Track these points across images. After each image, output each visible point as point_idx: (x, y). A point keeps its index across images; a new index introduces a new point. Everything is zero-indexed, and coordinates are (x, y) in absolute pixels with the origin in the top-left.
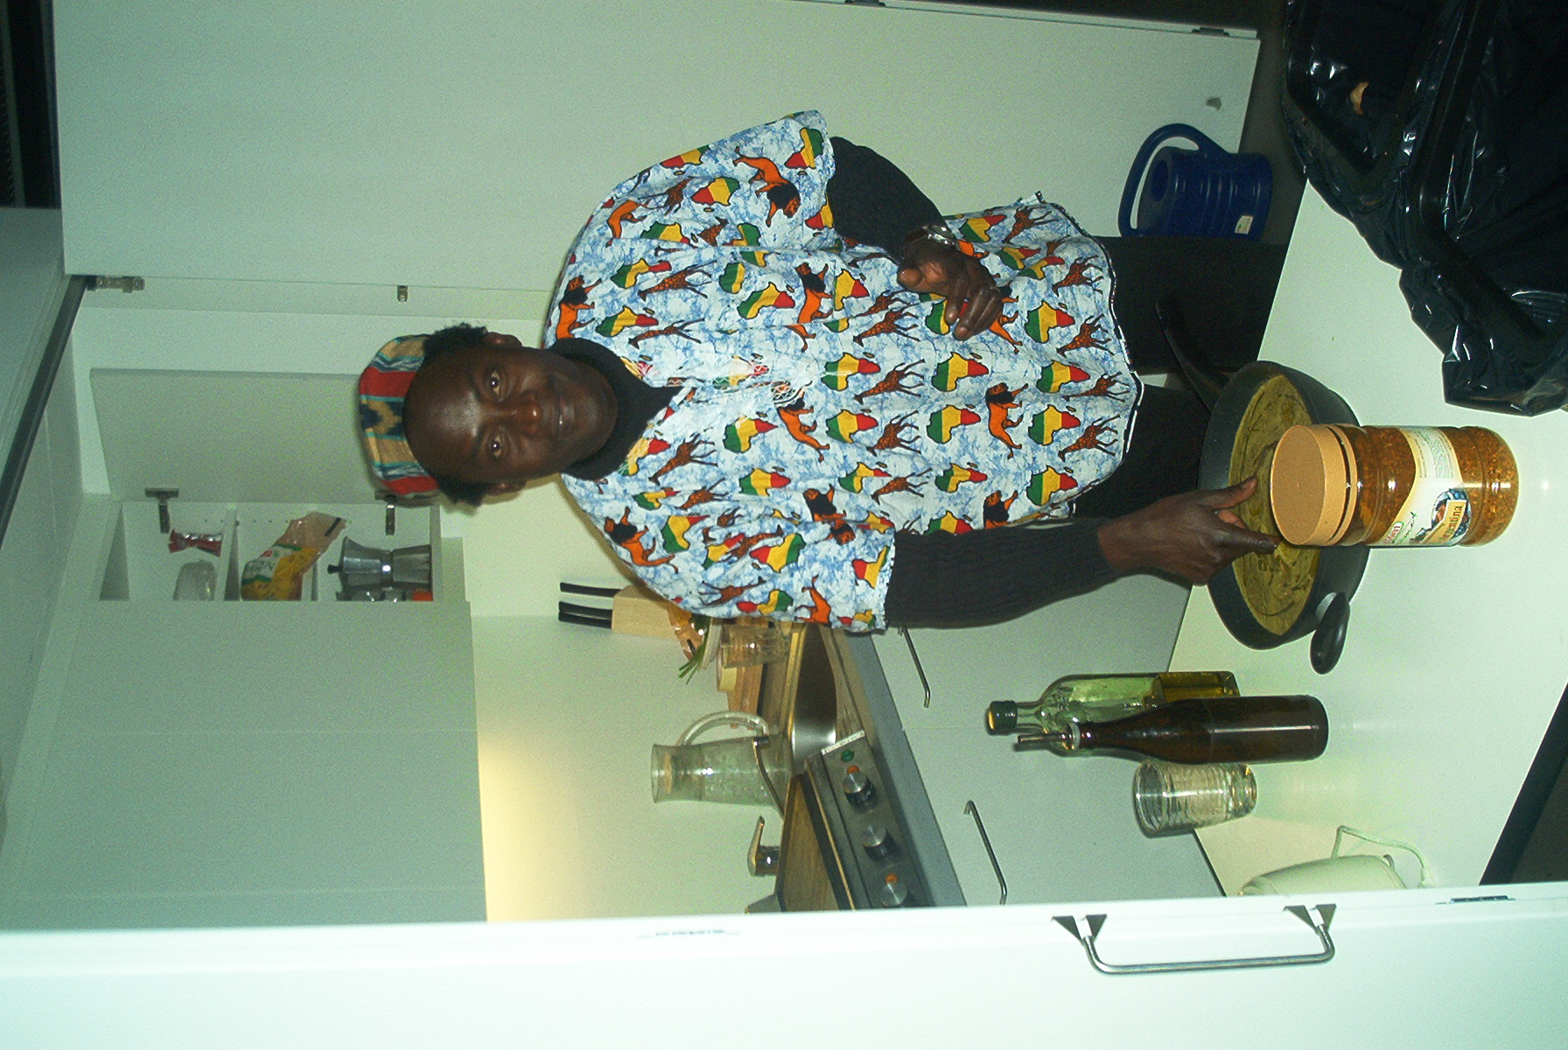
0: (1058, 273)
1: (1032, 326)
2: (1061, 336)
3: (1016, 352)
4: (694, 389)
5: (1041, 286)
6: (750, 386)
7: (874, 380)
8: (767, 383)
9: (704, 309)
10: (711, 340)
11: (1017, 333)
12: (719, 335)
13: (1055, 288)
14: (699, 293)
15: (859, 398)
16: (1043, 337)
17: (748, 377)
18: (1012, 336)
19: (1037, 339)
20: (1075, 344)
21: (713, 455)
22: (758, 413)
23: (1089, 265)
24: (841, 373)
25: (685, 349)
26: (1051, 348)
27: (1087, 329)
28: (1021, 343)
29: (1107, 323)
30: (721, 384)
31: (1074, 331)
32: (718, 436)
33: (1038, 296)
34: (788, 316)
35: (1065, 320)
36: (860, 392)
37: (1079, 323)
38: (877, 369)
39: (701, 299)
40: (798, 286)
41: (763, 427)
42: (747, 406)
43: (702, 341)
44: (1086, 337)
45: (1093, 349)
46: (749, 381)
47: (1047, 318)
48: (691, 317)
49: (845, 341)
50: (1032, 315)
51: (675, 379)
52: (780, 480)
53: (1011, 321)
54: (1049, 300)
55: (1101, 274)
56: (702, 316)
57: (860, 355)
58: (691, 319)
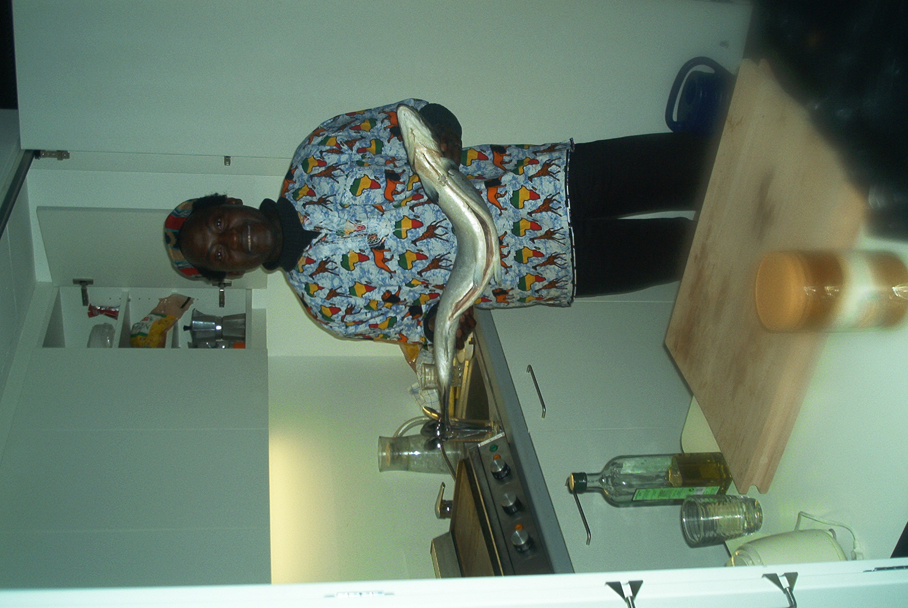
0: (533, 170)
1: (515, 201)
2: (530, 205)
3: (500, 215)
4: (326, 235)
5: (521, 178)
6: (356, 236)
7: (421, 231)
8: (365, 235)
9: (336, 189)
10: (337, 210)
11: (505, 203)
12: (340, 208)
13: (531, 178)
14: (335, 180)
15: (414, 242)
16: (520, 205)
17: (355, 231)
18: (502, 205)
19: (517, 207)
20: (540, 210)
21: (337, 269)
22: (360, 250)
23: (553, 164)
24: (404, 229)
25: (326, 213)
26: (523, 213)
27: (548, 201)
28: (506, 209)
29: (561, 198)
30: (340, 233)
31: (540, 202)
32: (338, 259)
33: (519, 183)
34: (378, 196)
35: (534, 196)
36: (414, 239)
37: (543, 197)
38: (421, 224)
39: (336, 184)
40: (382, 177)
41: (362, 258)
42: (353, 245)
43: (333, 210)
44: (547, 206)
45: (550, 213)
46: (355, 233)
47: (523, 195)
48: (329, 193)
49: (405, 211)
50: (516, 193)
51: (317, 228)
52: (369, 288)
53: (502, 196)
54: (527, 185)
55: (559, 169)
56: (335, 193)
57: (412, 217)
58: (330, 194)
